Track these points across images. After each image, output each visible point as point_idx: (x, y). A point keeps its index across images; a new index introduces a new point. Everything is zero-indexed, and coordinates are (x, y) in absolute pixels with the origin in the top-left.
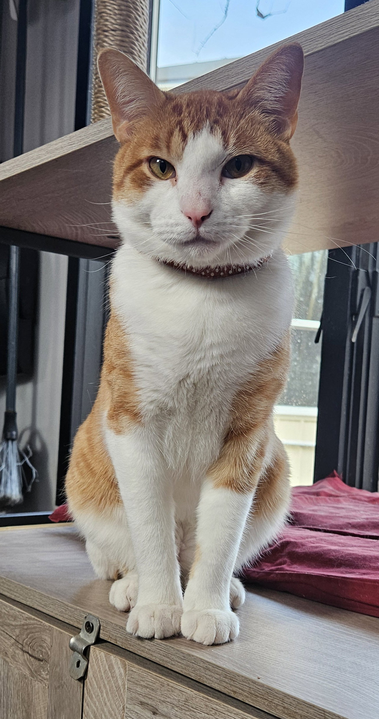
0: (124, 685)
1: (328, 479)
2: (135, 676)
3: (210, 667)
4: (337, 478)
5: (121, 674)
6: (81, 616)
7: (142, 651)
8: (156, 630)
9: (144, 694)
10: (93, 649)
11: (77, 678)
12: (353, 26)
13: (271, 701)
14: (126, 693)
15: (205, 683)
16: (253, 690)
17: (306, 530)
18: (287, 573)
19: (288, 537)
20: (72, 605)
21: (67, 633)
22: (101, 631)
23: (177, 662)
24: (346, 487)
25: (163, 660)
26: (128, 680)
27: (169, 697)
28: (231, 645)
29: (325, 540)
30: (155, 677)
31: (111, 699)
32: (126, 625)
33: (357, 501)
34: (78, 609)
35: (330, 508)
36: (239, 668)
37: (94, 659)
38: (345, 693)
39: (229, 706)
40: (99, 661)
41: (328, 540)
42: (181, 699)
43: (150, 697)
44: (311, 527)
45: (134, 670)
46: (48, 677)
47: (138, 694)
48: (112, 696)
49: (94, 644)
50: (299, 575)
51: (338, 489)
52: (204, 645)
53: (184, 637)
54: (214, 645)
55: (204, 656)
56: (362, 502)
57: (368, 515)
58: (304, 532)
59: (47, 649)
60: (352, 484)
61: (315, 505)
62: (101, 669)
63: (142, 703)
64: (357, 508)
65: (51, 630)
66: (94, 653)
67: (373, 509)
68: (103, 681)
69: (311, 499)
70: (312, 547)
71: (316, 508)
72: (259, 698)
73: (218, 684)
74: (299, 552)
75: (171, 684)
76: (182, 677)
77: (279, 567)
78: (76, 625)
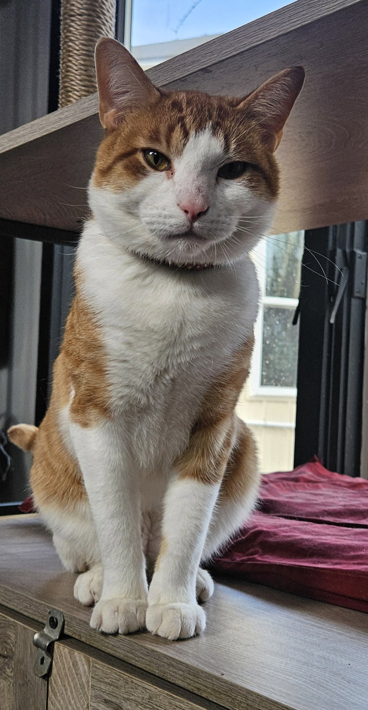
0: (88, 682)
1: (309, 464)
2: (100, 673)
3: (174, 663)
4: (317, 463)
5: (85, 672)
6: (46, 611)
7: (107, 647)
8: (120, 626)
9: (108, 692)
10: (57, 645)
11: (40, 675)
12: (304, 15)
13: (235, 698)
14: (90, 691)
15: (169, 680)
16: (216, 687)
17: (281, 518)
18: (258, 564)
19: (261, 526)
20: (37, 600)
21: (31, 629)
22: (66, 626)
23: (141, 659)
24: (326, 472)
25: (127, 656)
26: (92, 677)
27: (133, 695)
28: (197, 640)
29: (299, 528)
30: (119, 674)
31: (75, 697)
32: (89, 620)
33: (337, 487)
34: (42, 604)
35: (308, 495)
36: (203, 664)
37: (58, 656)
38: (310, 689)
39: (194, 704)
40: (64, 658)
41: (301, 529)
42: (145, 697)
43: (115, 695)
44: (286, 515)
45: (98, 667)
46: (12, 674)
47: (102, 691)
48: (76, 694)
49: (57, 640)
50: (271, 565)
51: (319, 475)
52: (170, 640)
53: (149, 632)
54: (180, 640)
55: (168, 652)
56: (341, 488)
57: (347, 501)
58: (277, 520)
59: (11, 645)
60: (333, 469)
61: (293, 491)
62: (66, 666)
63: (106, 701)
64: (335, 495)
65: (15, 626)
66: (58, 649)
67: (352, 495)
68: (68, 679)
69: (289, 485)
70: (284, 536)
71: (293, 494)
72: (222, 695)
73: (182, 681)
74: (271, 542)
75: (135, 681)
76: (148, 674)
77: (251, 557)
78: (40, 620)
